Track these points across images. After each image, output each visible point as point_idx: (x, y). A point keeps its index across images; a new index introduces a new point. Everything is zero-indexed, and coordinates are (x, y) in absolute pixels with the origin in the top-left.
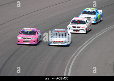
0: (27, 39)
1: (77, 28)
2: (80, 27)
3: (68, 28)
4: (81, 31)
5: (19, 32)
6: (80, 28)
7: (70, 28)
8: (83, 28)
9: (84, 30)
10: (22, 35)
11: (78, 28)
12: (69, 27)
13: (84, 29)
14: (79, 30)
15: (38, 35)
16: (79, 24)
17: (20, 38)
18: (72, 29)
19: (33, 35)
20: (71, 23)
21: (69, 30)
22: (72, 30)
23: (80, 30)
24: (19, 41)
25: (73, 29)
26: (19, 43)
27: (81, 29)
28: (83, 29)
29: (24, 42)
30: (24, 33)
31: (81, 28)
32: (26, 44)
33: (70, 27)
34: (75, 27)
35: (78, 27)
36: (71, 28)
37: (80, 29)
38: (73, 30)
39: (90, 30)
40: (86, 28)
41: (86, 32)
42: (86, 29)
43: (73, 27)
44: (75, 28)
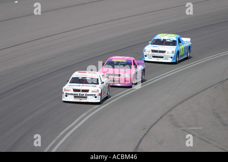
1: (83, 93)
2: (87, 91)
3: (65, 92)
4: (91, 99)
8: (93, 92)
9: (96, 97)
11: (85, 93)
12: (66, 90)
13: (97, 94)
14: (86, 97)
16: (85, 85)
18: (72, 94)
21: (66, 96)
22: (73, 96)
23: (88, 97)
25: (74, 94)
27: (90, 95)
28: (95, 95)
31: (90, 93)
33: (69, 91)
34: (79, 91)
35: (83, 91)
37: (88, 95)
38: (75, 97)
39: (107, 96)
40: (100, 92)
41: (99, 101)
42: (100, 95)
43: (75, 90)
44: (78, 93)
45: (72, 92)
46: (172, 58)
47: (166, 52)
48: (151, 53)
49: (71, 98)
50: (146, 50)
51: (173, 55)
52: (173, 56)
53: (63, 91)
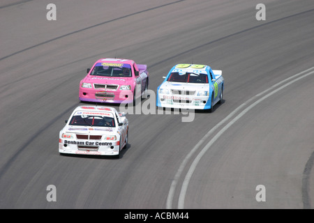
0: (106, 89)
1: (92, 141)
2: (99, 137)
3: (63, 139)
4: (104, 151)
5: (88, 70)
6: (99, 141)
7: (68, 140)
8: (108, 139)
9: (112, 147)
10: (95, 78)
11: (94, 141)
12: (65, 136)
13: (114, 142)
14: (97, 148)
15: (138, 80)
16: (94, 127)
17: (89, 84)
18: (74, 143)
19: (122, 79)
20: (70, 124)
21: (65, 145)
22: (76, 146)
23: (101, 147)
24: (85, 94)
25: (78, 143)
26: (86, 98)
27: (103, 144)
28: (111, 144)
29: (97, 95)
30: (101, 71)
31: (103, 140)
32: (102, 101)
33: (69, 137)
34: (85, 137)
35: (92, 137)
36: (73, 140)
37: (100, 144)
38: (79, 147)
40: (118, 140)
41: (117, 153)
42: (119, 143)
43: (79, 137)
44: (85, 141)
45: (75, 139)
47: (196, 94)
49: (72, 149)
51: (206, 98)
52: (206, 100)
53: (60, 138)
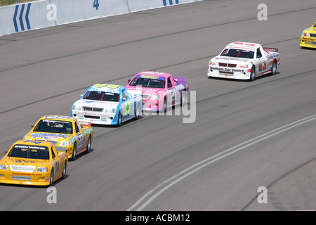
1: (229, 68)
2: (235, 66)
3: (210, 66)
6: (234, 68)
7: (213, 66)
8: (241, 67)
11: (231, 68)
12: (211, 64)
13: (245, 70)
14: (233, 73)
18: (217, 69)
21: (211, 70)
22: (218, 71)
23: (235, 73)
25: (219, 69)
27: (237, 71)
31: (237, 68)
33: (214, 64)
34: (225, 65)
35: (230, 65)
37: (235, 70)
38: (220, 72)
40: (250, 68)
43: (221, 64)
44: (224, 68)
45: (217, 66)
46: (112, 118)
47: (104, 111)
48: (82, 111)
49: (216, 74)
50: (76, 107)
51: (113, 115)
52: (113, 117)
